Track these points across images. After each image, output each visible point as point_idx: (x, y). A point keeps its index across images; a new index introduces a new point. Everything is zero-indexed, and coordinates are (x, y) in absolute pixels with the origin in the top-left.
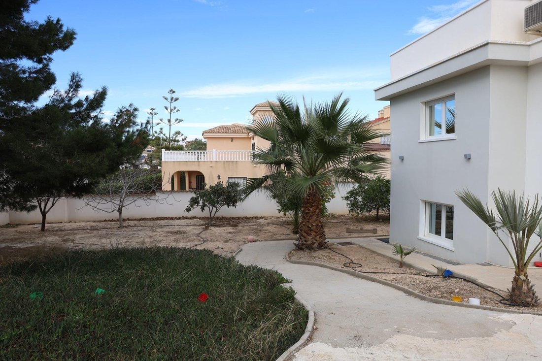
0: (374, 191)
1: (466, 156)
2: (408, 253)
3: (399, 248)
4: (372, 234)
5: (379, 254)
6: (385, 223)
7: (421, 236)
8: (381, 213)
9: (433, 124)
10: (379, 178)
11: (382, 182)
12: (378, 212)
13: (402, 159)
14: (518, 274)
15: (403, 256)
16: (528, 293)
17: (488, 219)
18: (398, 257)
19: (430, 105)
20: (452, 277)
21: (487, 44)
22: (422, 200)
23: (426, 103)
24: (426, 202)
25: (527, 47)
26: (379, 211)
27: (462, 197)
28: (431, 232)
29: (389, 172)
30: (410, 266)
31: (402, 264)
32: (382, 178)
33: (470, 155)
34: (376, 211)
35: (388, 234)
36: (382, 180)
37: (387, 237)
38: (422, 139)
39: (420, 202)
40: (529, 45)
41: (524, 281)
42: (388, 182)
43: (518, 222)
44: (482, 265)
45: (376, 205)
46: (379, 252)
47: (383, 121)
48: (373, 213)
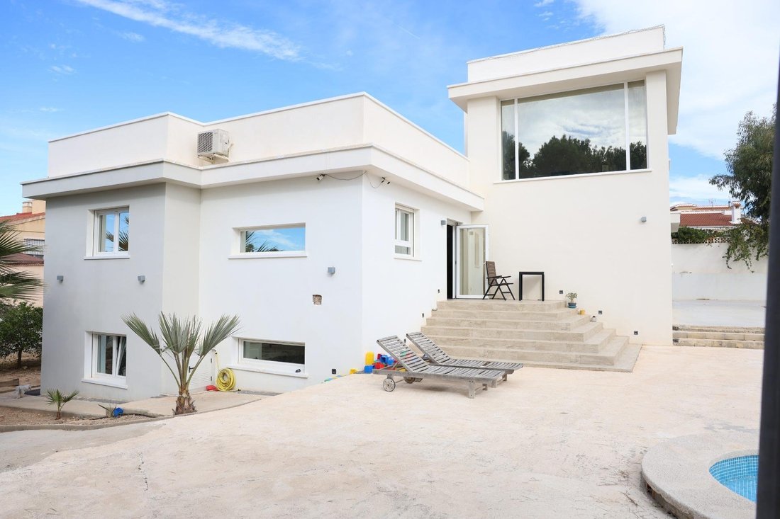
0: (14, 324)
1: (139, 278)
2: (69, 399)
3: (56, 394)
4: (10, 388)
5: (24, 410)
6: (33, 371)
7: (87, 377)
8: (26, 356)
9: (104, 236)
10: (23, 305)
11: (28, 312)
12: (20, 356)
13: (61, 279)
14: (181, 393)
15: (62, 404)
16: (189, 409)
17: (153, 343)
18: (54, 407)
19: (100, 213)
20: (122, 415)
21: (162, 162)
22: (87, 332)
23: (95, 212)
24: (93, 334)
25: (199, 172)
26: (23, 354)
27: (129, 323)
28: (99, 371)
29: (42, 296)
30: (71, 416)
31: (59, 415)
32: (28, 305)
33: (144, 277)
34: (16, 355)
35: (39, 384)
36: (29, 308)
37: (37, 388)
38: (89, 255)
39: (85, 333)
40: (201, 170)
41: (185, 399)
42: (40, 311)
43: (179, 343)
44: (157, 397)
45: (17, 345)
46: (26, 407)
47: (30, 220)
48: (12, 357)
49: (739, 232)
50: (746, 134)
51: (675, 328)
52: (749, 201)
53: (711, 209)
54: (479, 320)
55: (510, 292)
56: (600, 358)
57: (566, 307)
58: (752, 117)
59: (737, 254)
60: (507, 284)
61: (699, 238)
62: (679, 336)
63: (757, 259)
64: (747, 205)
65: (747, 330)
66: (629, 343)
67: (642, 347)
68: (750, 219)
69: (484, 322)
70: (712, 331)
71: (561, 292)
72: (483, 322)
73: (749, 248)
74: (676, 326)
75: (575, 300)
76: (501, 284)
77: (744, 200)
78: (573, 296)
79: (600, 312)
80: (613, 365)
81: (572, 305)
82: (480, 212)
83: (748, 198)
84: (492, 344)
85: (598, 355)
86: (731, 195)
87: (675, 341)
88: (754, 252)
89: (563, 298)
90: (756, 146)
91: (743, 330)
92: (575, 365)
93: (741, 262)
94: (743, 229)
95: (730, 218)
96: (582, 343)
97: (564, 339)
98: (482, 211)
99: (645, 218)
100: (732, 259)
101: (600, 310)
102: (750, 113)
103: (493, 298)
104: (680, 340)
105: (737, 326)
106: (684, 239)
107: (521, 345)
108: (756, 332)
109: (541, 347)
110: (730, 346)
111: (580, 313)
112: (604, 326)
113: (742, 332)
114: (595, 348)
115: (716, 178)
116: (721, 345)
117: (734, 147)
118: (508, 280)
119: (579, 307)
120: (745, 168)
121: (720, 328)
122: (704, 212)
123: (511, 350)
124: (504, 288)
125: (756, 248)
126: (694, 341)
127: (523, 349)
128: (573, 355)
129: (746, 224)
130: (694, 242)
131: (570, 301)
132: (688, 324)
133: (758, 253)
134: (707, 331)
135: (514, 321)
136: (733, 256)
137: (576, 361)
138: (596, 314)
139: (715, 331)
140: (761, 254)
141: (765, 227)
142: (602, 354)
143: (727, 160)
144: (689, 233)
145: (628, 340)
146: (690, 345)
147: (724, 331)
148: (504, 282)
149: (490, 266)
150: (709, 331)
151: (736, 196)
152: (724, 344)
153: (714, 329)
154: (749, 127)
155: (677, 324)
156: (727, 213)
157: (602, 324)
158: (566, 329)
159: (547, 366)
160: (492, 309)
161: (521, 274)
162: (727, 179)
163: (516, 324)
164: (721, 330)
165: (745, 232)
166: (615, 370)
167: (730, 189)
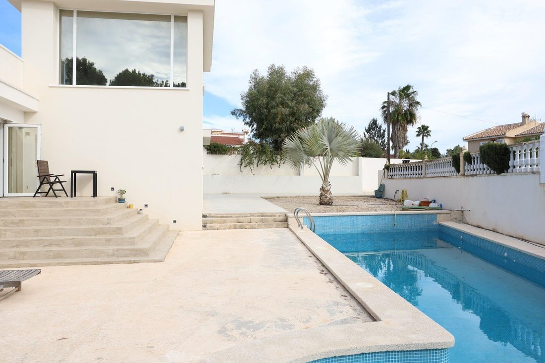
49: (248, 148)
50: (253, 84)
51: (204, 216)
52: (253, 128)
53: (232, 134)
54: (16, 219)
55: (64, 190)
56: (136, 250)
57: (116, 202)
58: (257, 73)
59: (246, 162)
60: (60, 182)
61: (224, 151)
62: (207, 222)
63: (257, 166)
64: (252, 130)
65: (252, 215)
66: (169, 231)
67: (179, 233)
68: (254, 139)
69: (22, 221)
70: (230, 217)
71: (113, 189)
72: (20, 221)
73: (253, 158)
74: (206, 214)
75: (124, 196)
76: (55, 182)
77: (251, 127)
78: (122, 192)
79: (146, 206)
80: (147, 255)
81: (121, 200)
82: (34, 113)
83: (253, 126)
84: (26, 244)
85: (136, 247)
86: (243, 123)
87: (204, 226)
88: (255, 161)
89: (113, 194)
90: (258, 92)
91: (250, 215)
92: (111, 259)
93: (248, 167)
94: (250, 146)
95: (242, 140)
96: (120, 237)
97: (104, 233)
98: (36, 112)
99: (183, 127)
100: (243, 165)
101: (146, 204)
102: (256, 70)
103: (46, 196)
104: (208, 225)
105: (246, 212)
106: (214, 150)
107: (58, 243)
108: (258, 216)
109: (80, 244)
110: (241, 227)
111: (129, 207)
112: (149, 218)
113: (249, 216)
114: (132, 241)
115: (235, 111)
116: (235, 228)
117: (246, 91)
118: (61, 179)
119: (128, 201)
120: (252, 105)
121: (235, 214)
122: (228, 136)
123: (48, 249)
124: (57, 186)
125: (257, 159)
126: (217, 225)
127: (61, 246)
128: (111, 248)
129: (251, 143)
130: (220, 153)
131: (119, 197)
132: (213, 213)
133: (258, 162)
134: (226, 217)
135: (56, 218)
136: (244, 163)
137: (113, 255)
138: (143, 207)
139: (232, 217)
140: (259, 163)
141: (262, 145)
142: (139, 246)
143: (242, 99)
144: (218, 147)
145: (168, 228)
146: (215, 229)
147: (237, 217)
148: (57, 180)
149: (42, 165)
150: (227, 217)
151: (246, 123)
152: (237, 227)
153: (230, 215)
154: (255, 79)
155: (206, 213)
156: (241, 137)
157: (147, 215)
158: (108, 224)
159: (84, 264)
160: (35, 207)
161: (74, 173)
162: (242, 112)
163: (58, 221)
164: (236, 216)
165: (251, 148)
166: (149, 261)
167: (243, 118)
